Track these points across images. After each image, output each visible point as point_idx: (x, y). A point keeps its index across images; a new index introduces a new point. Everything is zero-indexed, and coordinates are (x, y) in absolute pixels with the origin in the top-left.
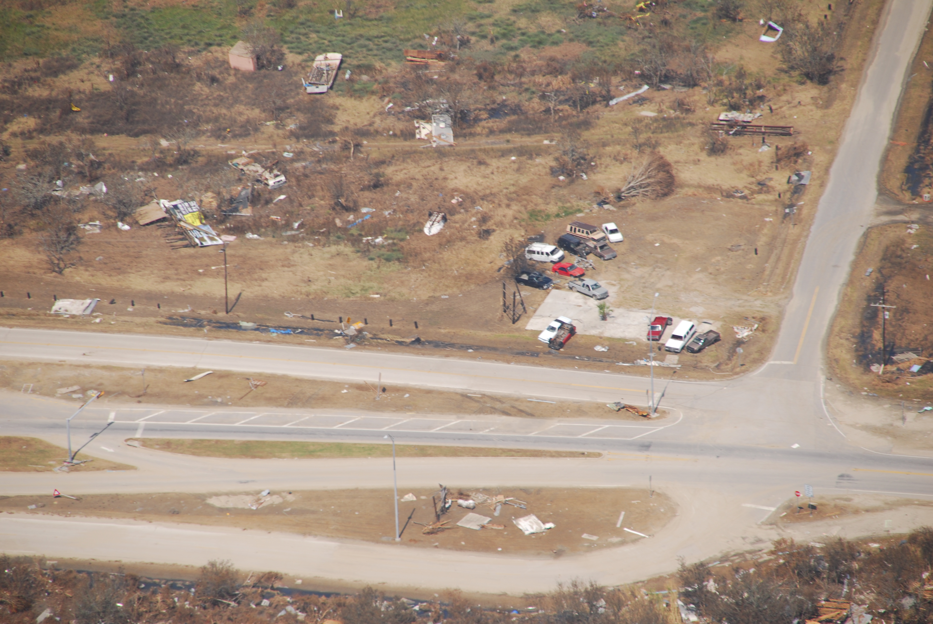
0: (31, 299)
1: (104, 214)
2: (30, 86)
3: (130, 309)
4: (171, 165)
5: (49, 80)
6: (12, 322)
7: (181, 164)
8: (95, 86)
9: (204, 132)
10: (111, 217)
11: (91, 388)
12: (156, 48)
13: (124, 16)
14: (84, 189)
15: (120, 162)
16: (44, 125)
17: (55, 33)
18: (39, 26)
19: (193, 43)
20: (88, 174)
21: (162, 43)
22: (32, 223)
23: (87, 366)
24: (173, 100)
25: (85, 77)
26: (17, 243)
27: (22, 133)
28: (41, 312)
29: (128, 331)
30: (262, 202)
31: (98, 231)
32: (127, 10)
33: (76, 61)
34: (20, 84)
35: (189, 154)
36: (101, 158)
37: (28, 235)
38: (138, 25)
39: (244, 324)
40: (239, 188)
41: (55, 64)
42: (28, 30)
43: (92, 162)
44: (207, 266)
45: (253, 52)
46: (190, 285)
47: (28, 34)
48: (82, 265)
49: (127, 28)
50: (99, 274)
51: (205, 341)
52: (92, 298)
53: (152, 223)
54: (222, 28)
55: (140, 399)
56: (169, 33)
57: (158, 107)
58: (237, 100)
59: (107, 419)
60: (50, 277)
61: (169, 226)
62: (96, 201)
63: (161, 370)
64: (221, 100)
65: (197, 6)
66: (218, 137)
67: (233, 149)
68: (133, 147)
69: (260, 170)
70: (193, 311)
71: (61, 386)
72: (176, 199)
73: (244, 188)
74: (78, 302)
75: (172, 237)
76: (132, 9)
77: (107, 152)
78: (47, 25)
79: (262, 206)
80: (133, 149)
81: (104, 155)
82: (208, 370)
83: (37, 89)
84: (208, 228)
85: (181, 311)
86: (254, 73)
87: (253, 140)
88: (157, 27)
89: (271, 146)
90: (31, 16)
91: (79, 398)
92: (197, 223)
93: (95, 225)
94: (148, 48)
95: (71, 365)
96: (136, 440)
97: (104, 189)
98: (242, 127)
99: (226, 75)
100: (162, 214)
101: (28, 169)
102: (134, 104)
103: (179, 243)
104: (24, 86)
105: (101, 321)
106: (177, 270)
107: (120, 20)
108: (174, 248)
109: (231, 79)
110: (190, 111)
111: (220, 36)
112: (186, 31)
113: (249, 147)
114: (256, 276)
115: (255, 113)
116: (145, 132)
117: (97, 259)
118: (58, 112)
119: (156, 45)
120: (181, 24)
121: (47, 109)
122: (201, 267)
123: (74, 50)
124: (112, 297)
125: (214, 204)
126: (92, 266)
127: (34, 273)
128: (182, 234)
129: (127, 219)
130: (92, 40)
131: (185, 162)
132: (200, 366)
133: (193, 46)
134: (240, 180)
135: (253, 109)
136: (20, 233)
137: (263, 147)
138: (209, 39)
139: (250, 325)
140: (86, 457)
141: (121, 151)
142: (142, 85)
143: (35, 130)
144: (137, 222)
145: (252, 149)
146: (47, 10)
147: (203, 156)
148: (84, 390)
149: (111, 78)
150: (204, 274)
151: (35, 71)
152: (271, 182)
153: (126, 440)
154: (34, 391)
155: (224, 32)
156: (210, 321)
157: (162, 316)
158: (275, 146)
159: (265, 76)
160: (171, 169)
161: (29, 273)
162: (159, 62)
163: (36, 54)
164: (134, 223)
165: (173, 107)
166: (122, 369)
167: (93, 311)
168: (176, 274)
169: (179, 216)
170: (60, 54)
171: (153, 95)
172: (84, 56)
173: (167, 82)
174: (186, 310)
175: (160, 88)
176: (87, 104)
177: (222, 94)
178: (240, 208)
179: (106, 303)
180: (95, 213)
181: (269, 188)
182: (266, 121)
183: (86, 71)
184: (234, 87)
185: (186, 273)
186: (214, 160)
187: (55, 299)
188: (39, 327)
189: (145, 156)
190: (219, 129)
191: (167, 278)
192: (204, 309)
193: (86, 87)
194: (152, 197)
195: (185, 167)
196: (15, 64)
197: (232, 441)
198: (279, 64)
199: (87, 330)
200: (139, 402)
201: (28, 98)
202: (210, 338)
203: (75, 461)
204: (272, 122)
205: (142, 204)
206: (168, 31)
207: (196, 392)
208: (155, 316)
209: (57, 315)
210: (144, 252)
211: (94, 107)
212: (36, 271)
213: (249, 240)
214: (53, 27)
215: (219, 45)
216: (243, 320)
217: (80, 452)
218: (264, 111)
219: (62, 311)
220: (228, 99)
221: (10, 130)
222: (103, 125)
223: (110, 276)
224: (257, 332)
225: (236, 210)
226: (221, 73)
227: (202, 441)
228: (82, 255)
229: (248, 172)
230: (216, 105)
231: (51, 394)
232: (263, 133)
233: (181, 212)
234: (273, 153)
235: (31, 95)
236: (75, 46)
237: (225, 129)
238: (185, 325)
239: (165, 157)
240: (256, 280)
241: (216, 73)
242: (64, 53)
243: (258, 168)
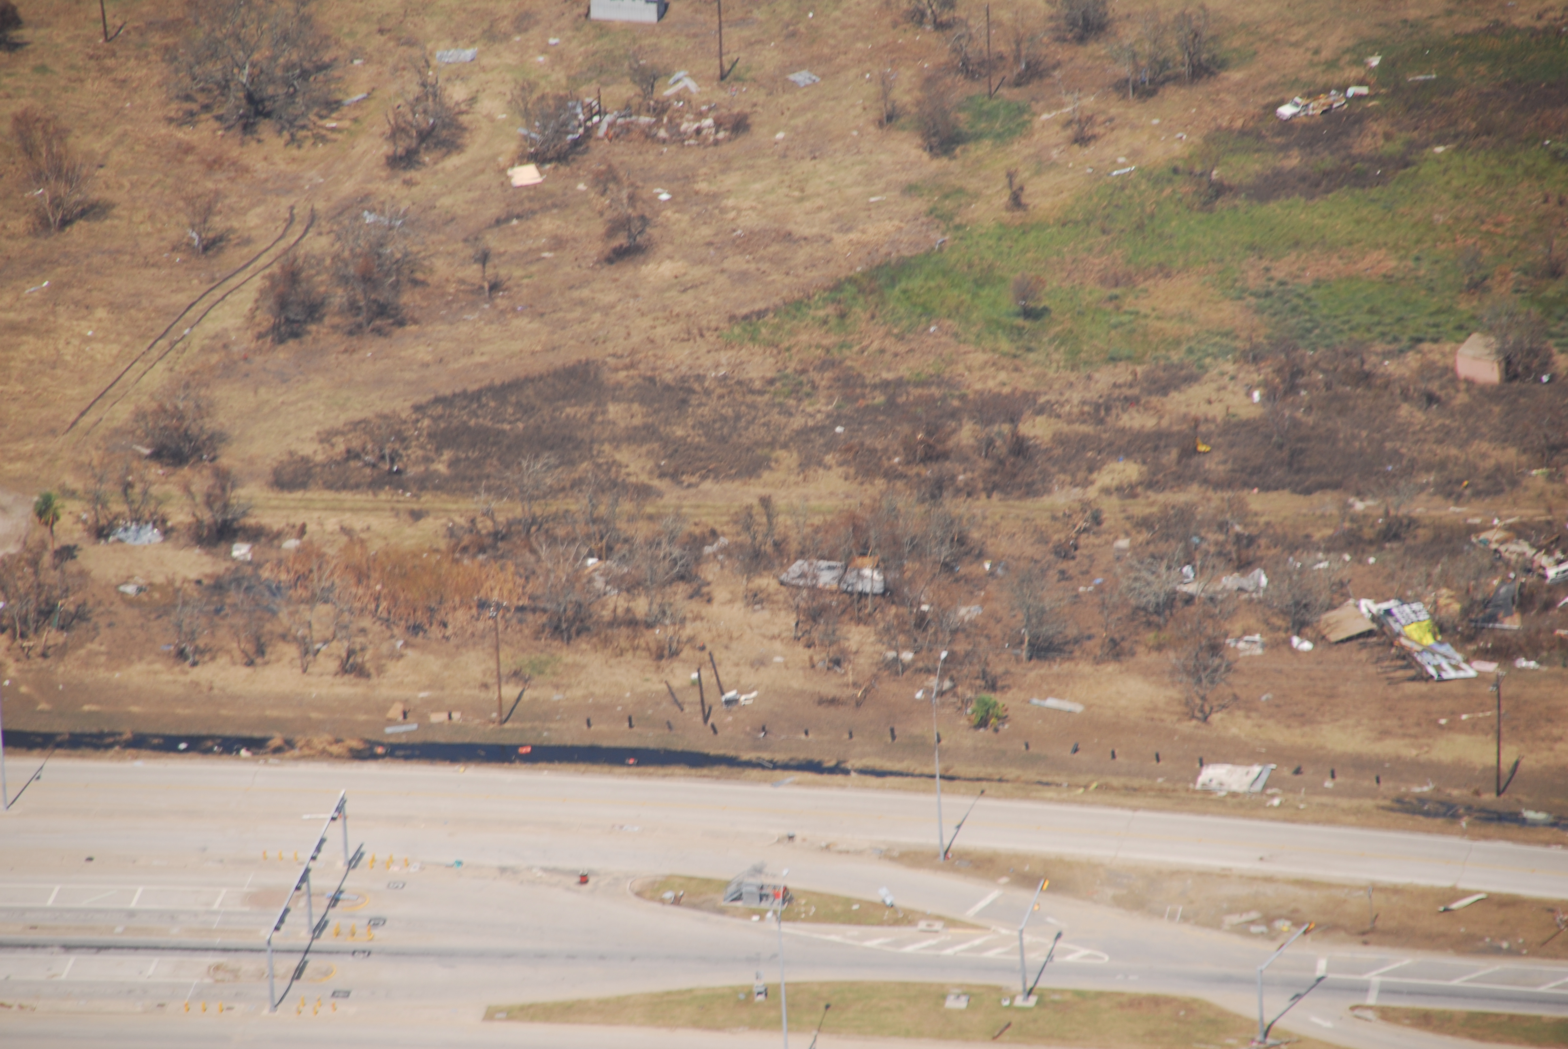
0: (1161, 763)
1: (1267, 622)
2: (1124, 410)
3: (1329, 784)
4: (1371, 542)
5: (1155, 400)
6: (1135, 802)
7: (1389, 541)
8: (1231, 410)
9: (1422, 488)
10: (1279, 629)
11: (1280, 917)
12: (1327, 346)
13: (1268, 294)
14: (1230, 581)
15: (1285, 536)
16: (1154, 474)
17: (1159, 324)
18: (1131, 313)
19: (1389, 338)
20: (1234, 556)
21: (1336, 339)
22: (1150, 636)
23: (1269, 879)
24: (1364, 434)
25: (1214, 397)
26: (1127, 670)
27: (1119, 489)
28: (1179, 786)
29: (1331, 822)
30: (1538, 605)
31: (1259, 651)
32: (1273, 285)
33: (1195, 370)
34: (1108, 409)
35: (1401, 524)
36: (1252, 530)
37: (1145, 657)
38: (1294, 309)
39: (1530, 815)
40: (1496, 582)
41: (1161, 374)
42: (1114, 320)
43: (1239, 537)
44: (1453, 713)
45: (1499, 352)
46: (1428, 745)
47: (1115, 327)
48: (1239, 708)
49: (1275, 314)
50: (1270, 723)
51: (1464, 843)
52: (1264, 763)
53: (1350, 639)
54: (1439, 312)
55: (1366, 938)
56: (1348, 322)
57: (1341, 444)
58: (1474, 434)
59: (1314, 969)
60: (1188, 726)
61: (1379, 644)
62: (1251, 601)
63: (1396, 890)
64: (1448, 433)
65: (1391, 276)
66: (1448, 495)
67: (1475, 515)
68: (1304, 511)
69: (1530, 552)
70: (1437, 790)
71: (1230, 912)
72: (1388, 600)
73: (1503, 582)
74: (1240, 770)
75: (1386, 663)
76: (1282, 283)
77: (1263, 520)
78: (1143, 311)
79: (1539, 614)
80: (1305, 515)
81: (1257, 524)
82: (1478, 892)
83: (1135, 414)
84: (1447, 649)
85: (1417, 790)
86: (1500, 388)
87: (1510, 500)
88: (1325, 311)
89: (1542, 511)
90: (1116, 297)
91: (1262, 933)
92: (1429, 640)
93: (1254, 642)
94: (1314, 346)
95: (1241, 877)
96: (1370, 1008)
97: (1264, 580)
98: (1488, 478)
99: (1452, 392)
100: (1366, 625)
101: (1133, 548)
102: (1301, 439)
103: (1400, 674)
104: (1114, 412)
105: (1281, 804)
106: (1401, 718)
107: (1262, 301)
108: (1392, 682)
109: (1462, 398)
110: (1396, 452)
111: (1436, 325)
112: (1376, 319)
113: (1505, 512)
114: (1542, 733)
115: (1510, 455)
116: (1322, 487)
117: (1264, 698)
118: (1174, 453)
119: (1327, 342)
120: (1367, 307)
121: (1156, 448)
122: (1443, 715)
123: (1190, 351)
124: (1296, 764)
125: (1456, 607)
126: (1256, 710)
127: (1162, 720)
128: (1404, 658)
129: (1308, 631)
130: (1218, 334)
131: (1396, 537)
132: (1463, 885)
133: (1390, 343)
134: (1493, 568)
135: (1504, 448)
136: (1133, 654)
137: (1530, 512)
138: (1417, 331)
139: (1541, 816)
140: (1288, 1034)
141: (1285, 518)
142: (1309, 409)
143: (1141, 483)
144: (1324, 638)
145: (1510, 517)
146: (1142, 286)
147: (1425, 526)
148: (1269, 920)
149: (1256, 395)
150: (1449, 728)
151: (1131, 386)
152: (1552, 573)
153: (1353, 1008)
154: (1185, 919)
155: (1441, 318)
156: (1469, 809)
157: (1385, 798)
158: (1550, 510)
159: (1521, 393)
160: (1373, 549)
161: (1152, 719)
162: (1335, 369)
163: (1129, 358)
164: (1319, 639)
165: (1365, 444)
166: (1329, 886)
167: (1266, 787)
168: (1402, 726)
169: (1396, 627)
170: (1168, 358)
171: (1330, 424)
172: (1208, 361)
173: (1351, 403)
174: (1426, 789)
175: (1341, 412)
176: (1220, 440)
177: (1448, 422)
178: (1501, 615)
179: (1287, 772)
180: (1252, 622)
181: (1548, 581)
182: (1531, 467)
183: (1214, 386)
184: (1467, 411)
185: (1419, 724)
186: (1445, 535)
187: (1202, 764)
188: (1182, 812)
189: (1326, 526)
190: (1450, 482)
191: (1385, 734)
192: (1457, 787)
193: (1217, 411)
194: (1346, 596)
195: (1395, 545)
196: (1097, 376)
197: (1539, 1018)
198: (1544, 372)
199: (1261, 818)
200: (1366, 943)
201: (1123, 430)
202: (1475, 837)
203: (1270, 1041)
204: (1540, 471)
205: (1331, 607)
206: (1346, 318)
207: (1463, 930)
208: (1374, 797)
209: (1207, 792)
210: (1342, 689)
211: (1232, 445)
212: (1165, 716)
213: (1522, 670)
214: (1154, 314)
215: (1435, 340)
216: (1529, 807)
217: (1276, 1025)
218: (1525, 451)
219: (1214, 785)
220: (1459, 430)
221: (1098, 484)
222: (1252, 474)
223: (1288, 727)
224: (1555, 830)
225: (1493, 618)
226: (1442, 387)
227: (1486, 1015)
228: (1237, 691)
229: (1507, 555)
230: (1439, 442)
231: (1215, 924)
232: (1526, 488)
233: (1397, 621)
234: (1549, 523)
235: (1128, 425)
236: (1193, 344)
237: (1459, 482)
238: (1427, 814)
239: (1360, 529)
240: (1543, 740)
241: (1434, 387)
242: (1175, 357)
243: (1525, 547)
